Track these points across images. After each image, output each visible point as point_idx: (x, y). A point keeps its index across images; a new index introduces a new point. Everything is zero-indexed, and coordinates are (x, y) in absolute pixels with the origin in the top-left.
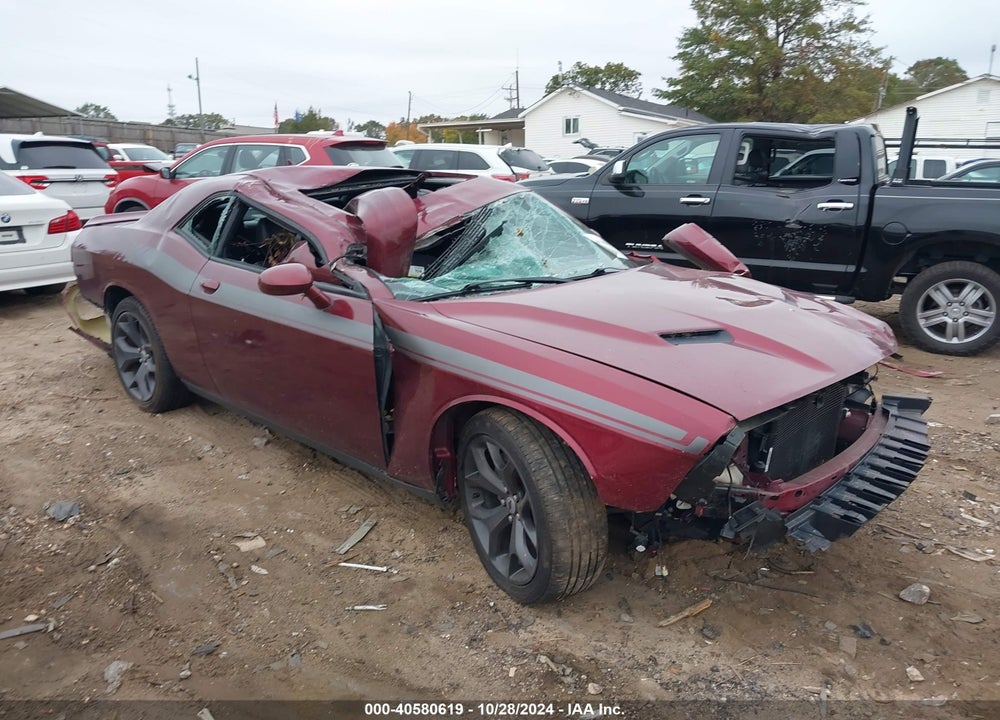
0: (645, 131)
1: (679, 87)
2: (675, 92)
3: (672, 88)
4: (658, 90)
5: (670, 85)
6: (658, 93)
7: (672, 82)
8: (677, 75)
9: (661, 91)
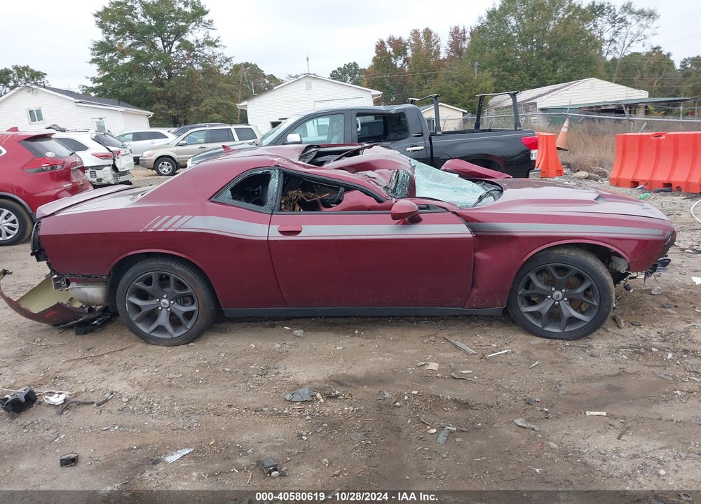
0: (100, 117)
1: (101, 84)
2: (100, 87)
3: (96, 85)
4: (84, 86)
5: (94, 83)
6: (85, 88)
7: (95, 80)
8: (97, 75)
9: (87, 87)
